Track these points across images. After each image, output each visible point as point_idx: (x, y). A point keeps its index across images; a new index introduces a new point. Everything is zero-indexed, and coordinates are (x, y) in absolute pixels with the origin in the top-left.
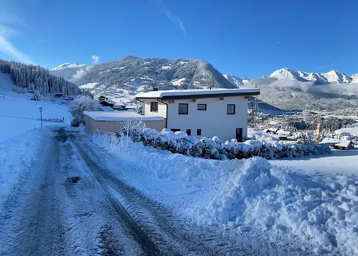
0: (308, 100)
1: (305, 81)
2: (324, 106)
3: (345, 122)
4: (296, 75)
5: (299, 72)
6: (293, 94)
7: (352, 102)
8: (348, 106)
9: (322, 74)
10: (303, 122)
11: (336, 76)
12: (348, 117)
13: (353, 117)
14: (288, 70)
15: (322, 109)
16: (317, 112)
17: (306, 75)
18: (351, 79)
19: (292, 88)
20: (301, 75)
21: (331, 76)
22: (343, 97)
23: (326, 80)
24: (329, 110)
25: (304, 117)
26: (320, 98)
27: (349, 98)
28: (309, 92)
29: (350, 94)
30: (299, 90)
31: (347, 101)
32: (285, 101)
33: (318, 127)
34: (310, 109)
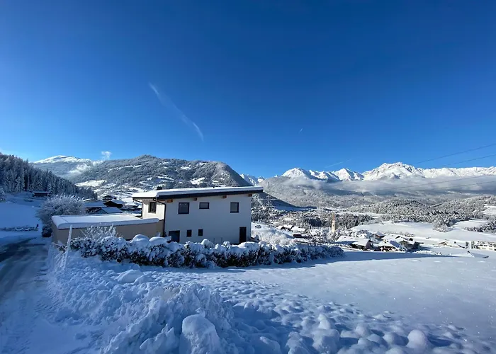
0: (321, 198)
1: (317, 178)
2: (338, 202)
3: (361, 219)
4: (308, 174)
5: (311, 171)
6: (306, 191)
7: (366, 198)
8: (363, 202)
9: (333, 173)
10: (318, 219)
11: (347, 174)
12: (364, 214)
13: (369, 214)
14: (300, 170)
15: (336, 206)
16: (331, 208)
17: (317, 174)
18: (363, 177)
19: (304, 186)
20: (313, 174)
21: (343, 174)
22: (356, 193)
23: (338, 177)
24: (344, 206)
25: (318, 213)
26: (333, 195)
27: (362, 195)
28: (322, 189)
29: (363, 191)
30: (311, 187)
31: (361, 198)
32: (299, 198)
33: (333, 224)
34: (324, 206)
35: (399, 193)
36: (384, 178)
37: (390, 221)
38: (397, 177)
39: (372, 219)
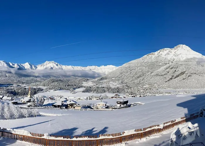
0: (15, 79)
1: (13, 67)
2: (24, 81)
3: (37, 90)
4: (8, 65)
5: (10, 63)
6: (7, 75)
7: (38, 79)
8: (36, 81)
9: (22, 64)
10: (14, 91)
11: (29, 66)
12: (39, 87)
13: (41, 87)
14: (4, 62)
15: (23, 83)
17: (13, 65)
18: (37, 67)
19: (6, 72)
20: (11, 64)
21: (27, 66)
22: (33, 76)
23: (24, 68)
24: (27, 83)
25: (14, 87)
26: (21, 77)
27: (36, 77)
28: (16, 74)
29: (37, 75)
30: (10, 72)
31: (35, 79)
32: (3, 79)
33: (29, 93)
34: (17, 83)
35: (52, 76)
36: (46, 68)
37: (52, 90)
38: (52, 68)
39: (43, 90)
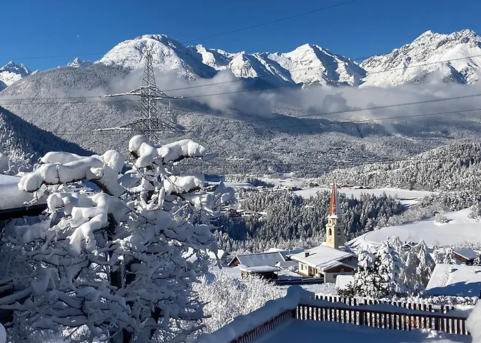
2: (286, 159)
3: (368, 207)
4: (191, 59)
5: (201, 50)
7: (371, 144)
9: (273, 56)
10: (234, 214)
11: (317, 63)
12: (378, 192)
13: (391, 192)
14: (164, 41)
15: (281, 169)
16: (266, 179)
17: (221, 60)
18: (363, 73)
20: (207, 58)
22: (343, 128)
23: (287, 73)
26: (271, 135)
27: (362, 131)
29: (364, 118)
31: (356, 142)
33: (330, 226)
34: (246, 170)
35: (462, 126)
36: (422, 78)
37: (465, 213)
38: (458, 77)
39: (401, 209)
